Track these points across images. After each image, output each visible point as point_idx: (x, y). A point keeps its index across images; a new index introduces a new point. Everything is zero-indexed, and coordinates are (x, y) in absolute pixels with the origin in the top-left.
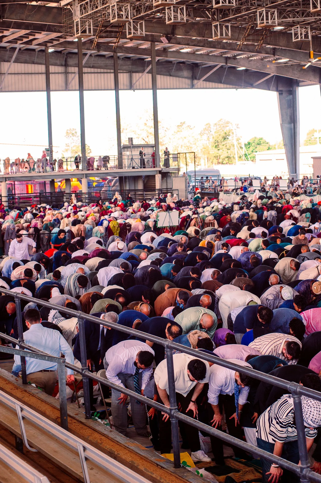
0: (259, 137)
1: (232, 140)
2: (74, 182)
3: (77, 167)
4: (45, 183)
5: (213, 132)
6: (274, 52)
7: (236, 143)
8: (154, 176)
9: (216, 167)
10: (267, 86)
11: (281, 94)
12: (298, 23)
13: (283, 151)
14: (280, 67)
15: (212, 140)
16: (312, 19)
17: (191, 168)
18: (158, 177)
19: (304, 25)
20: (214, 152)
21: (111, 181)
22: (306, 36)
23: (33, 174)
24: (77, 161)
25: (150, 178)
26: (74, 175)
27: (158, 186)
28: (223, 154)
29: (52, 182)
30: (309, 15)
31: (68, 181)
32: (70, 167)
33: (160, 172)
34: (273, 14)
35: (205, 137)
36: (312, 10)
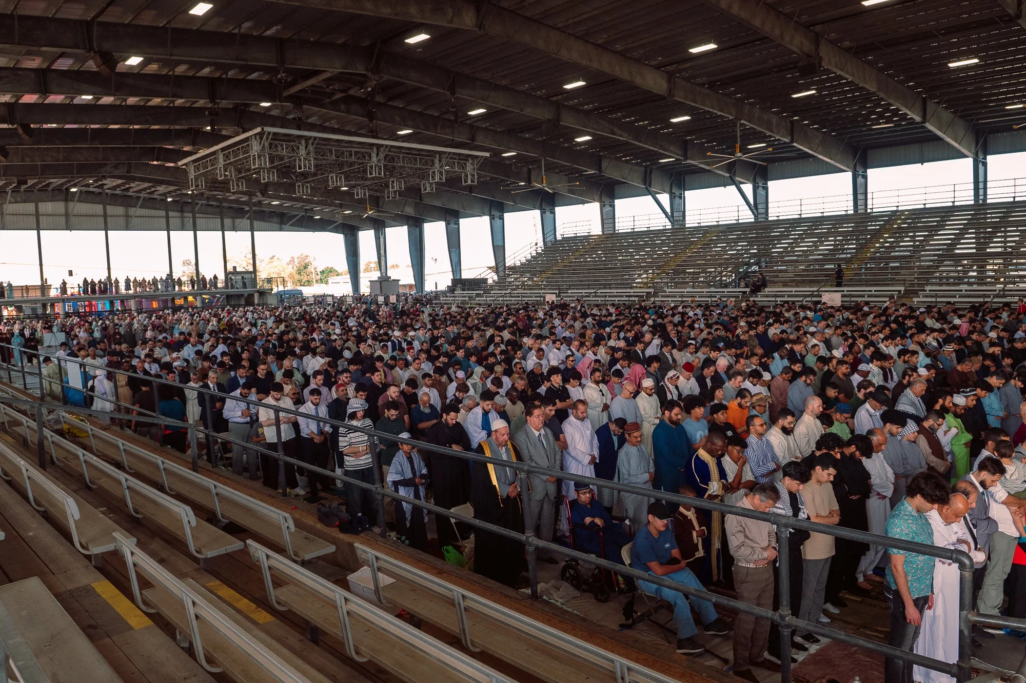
0: (330, 266)
1: (311, 269)
2: (190, 298)
3: (193, 287)
4: (167, 300)
5: (296, 263)
6: (341, 206)
7: (313, 271)
8: (252, 295)
9: (299, 288)
10: (336, 230)
11: (346, 236)
12: (359, 185)
13: (348, 276)
14: (345, 216)
15: (295, 268)
16: (369, 183)
17: (281, 288)
18: (256, 296)
19: (363, 187)
20: (297, 277)
21: (219, 298)
22: (365, 195)
23: (157, 293)
24: (192, 282)
25: (251, 296)
26: (190, 294)
27: (256, 302)
28: (305, 279)
29: (173, 300)
30: (367, 179)
31: (186, 298)
32: (187, 288)
33: (258, 291)
34: (340, 178)
35: (291, 266)
36: (369, 176)
